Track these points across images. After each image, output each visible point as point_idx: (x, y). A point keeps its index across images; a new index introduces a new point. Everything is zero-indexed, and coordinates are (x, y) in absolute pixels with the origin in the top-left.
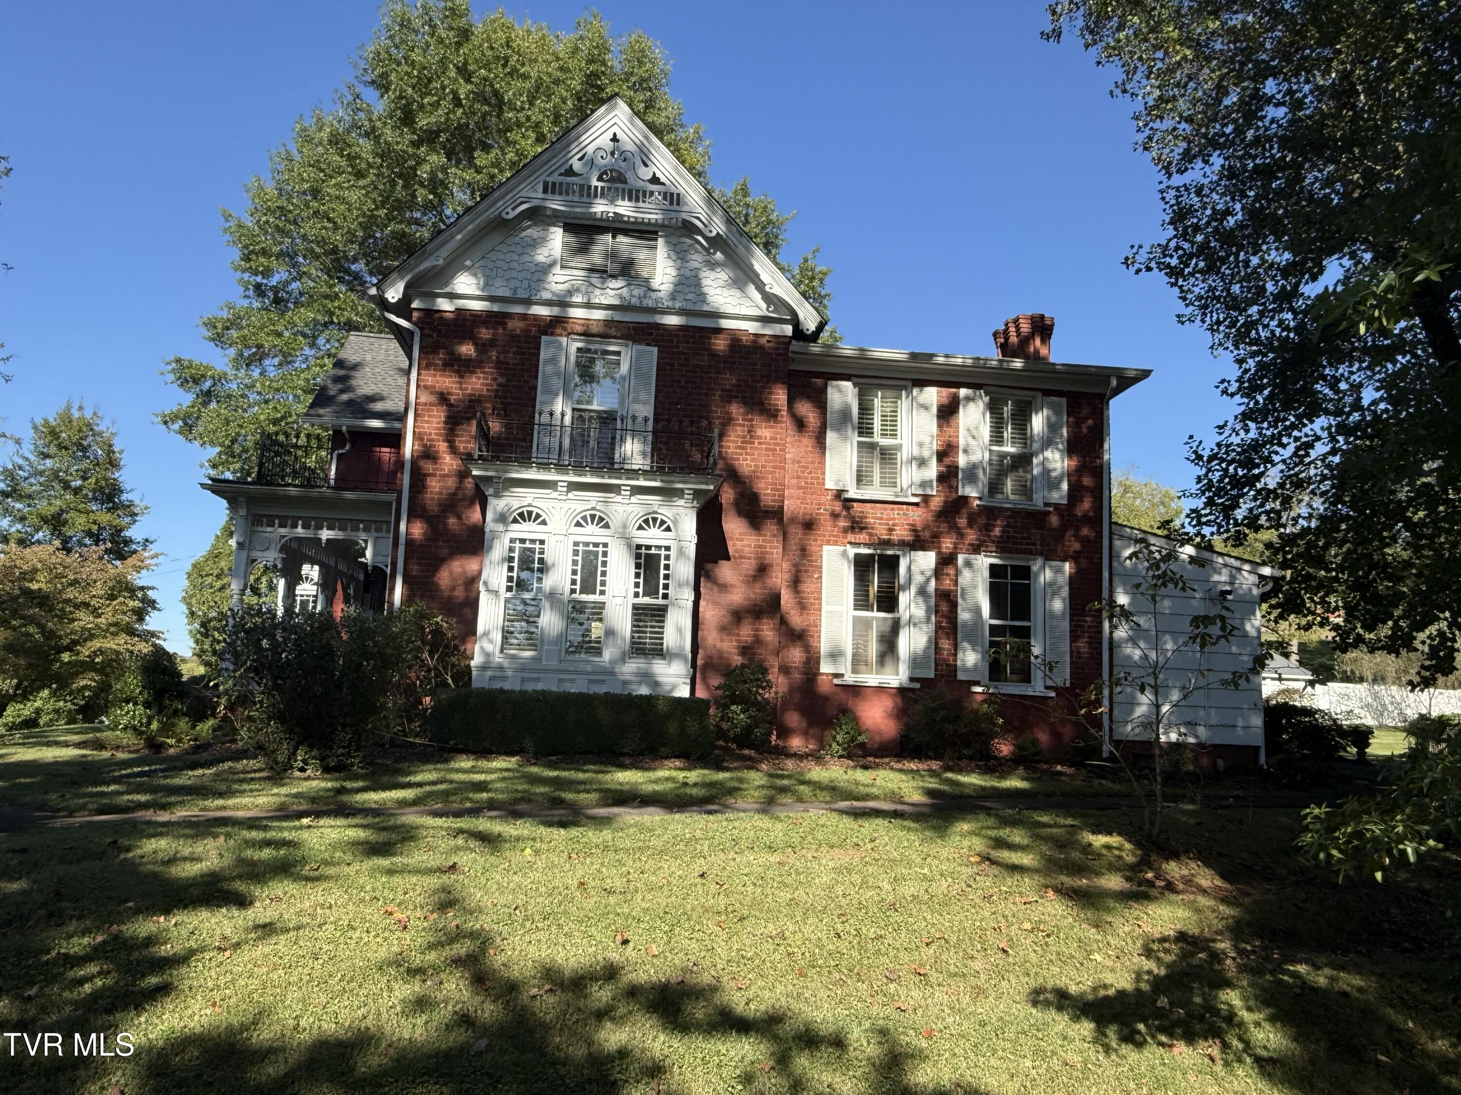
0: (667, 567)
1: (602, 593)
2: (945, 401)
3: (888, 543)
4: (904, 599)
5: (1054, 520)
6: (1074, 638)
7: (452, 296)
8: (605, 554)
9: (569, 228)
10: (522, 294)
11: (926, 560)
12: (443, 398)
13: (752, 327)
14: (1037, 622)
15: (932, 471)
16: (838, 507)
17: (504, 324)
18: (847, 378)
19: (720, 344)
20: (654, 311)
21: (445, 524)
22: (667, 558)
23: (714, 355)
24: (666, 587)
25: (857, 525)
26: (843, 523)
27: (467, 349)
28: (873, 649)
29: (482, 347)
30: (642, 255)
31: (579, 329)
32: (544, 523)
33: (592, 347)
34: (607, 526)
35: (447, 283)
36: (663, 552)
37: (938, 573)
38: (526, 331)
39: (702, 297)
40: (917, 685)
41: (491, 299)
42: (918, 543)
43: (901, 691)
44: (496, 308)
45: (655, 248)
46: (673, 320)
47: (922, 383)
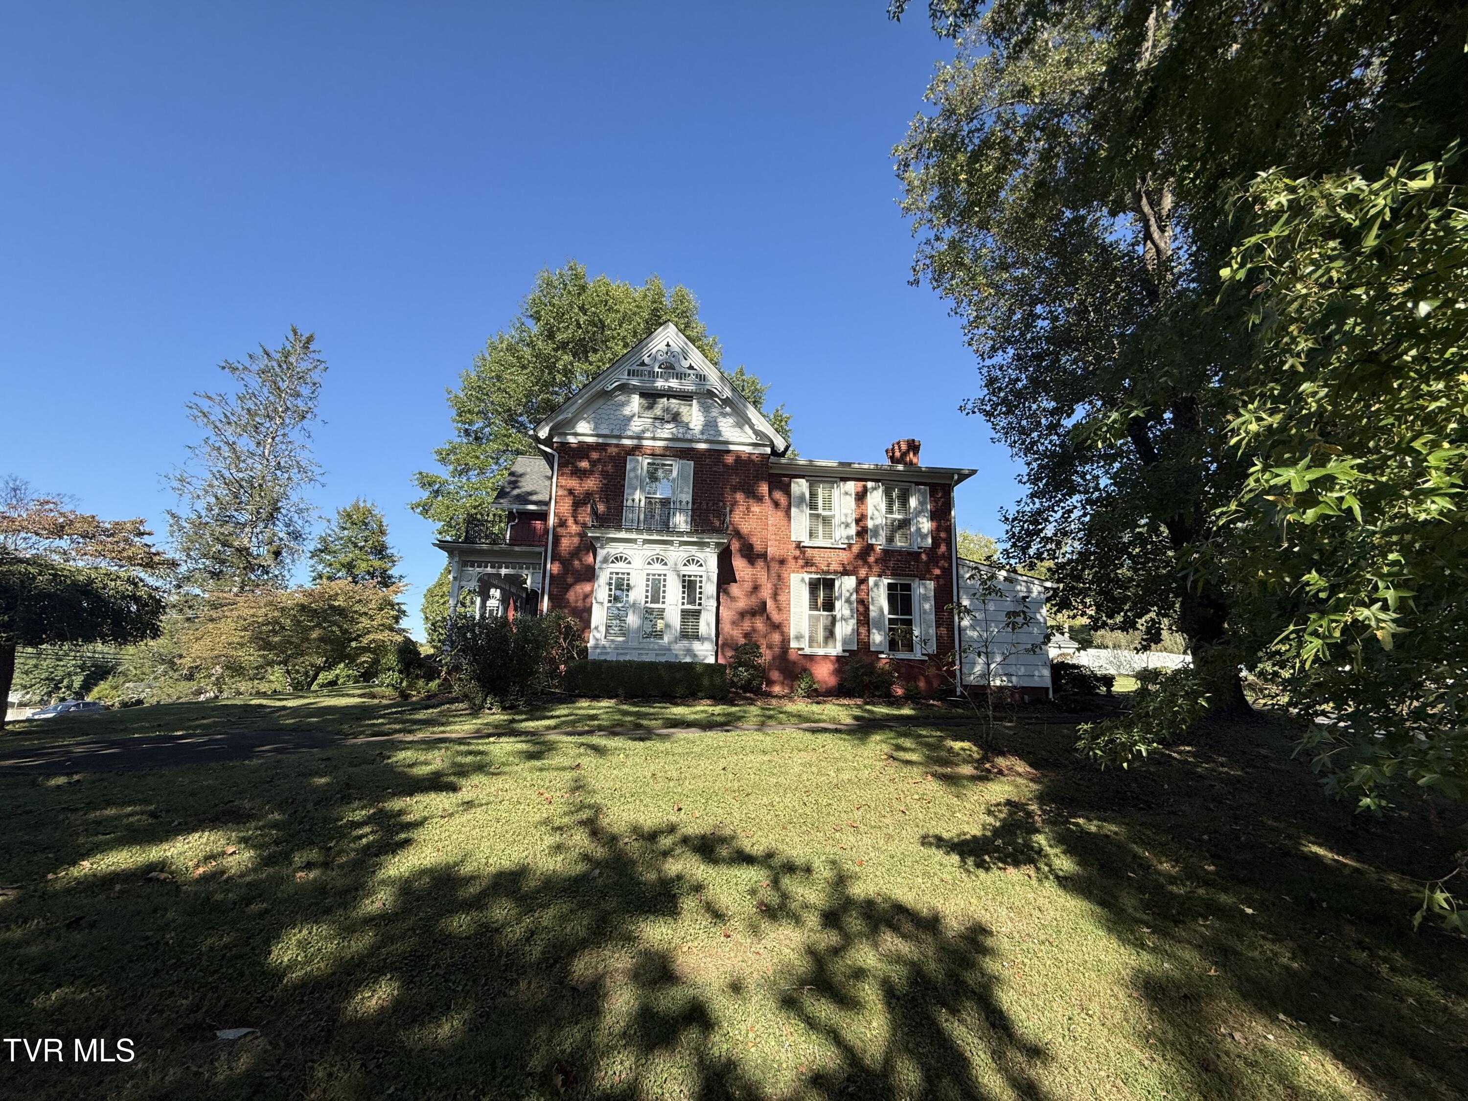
0: (701, 587)
1: (663, 603)
2: (860, 489)
3: (828, 572)
4: (838, 604)
5: (924, 557)
6: (938, 627)
7: (576, 434)
8: (665, 580)
9: (643, 395)
10: (616, 433)
11: (849, 582)
12: (571, 492)
13: (748, 449)
14: (916, 616)
15: (853, 530)
16: (797, 553)
17: (606, 450)
18: (803, 477)
19: (730, 459)
20: (691, 441)
21: (572, 565)
22: (701, 582)
23: (726, 466)
24: (700, 599)
25: (808, 563)
26: (801, 562)
27: (584, 464)
28: (821, 635)
29: (593, 463)
30: (684, 410)
31: (649, 452)
32: (629, 563)
33: (657, 462)
34: (666, 564)
35: (573, 428)
36: (698, 579)
37: (857, 590)
38: (618, 454)
39: (719, 433)
40: (847, 654)
41: (598, 436)
42: (845, 573)
43: (839, 658)
44: (600, 440)
45: (691, 405)
46: (703, 446)
47: (845, 479)
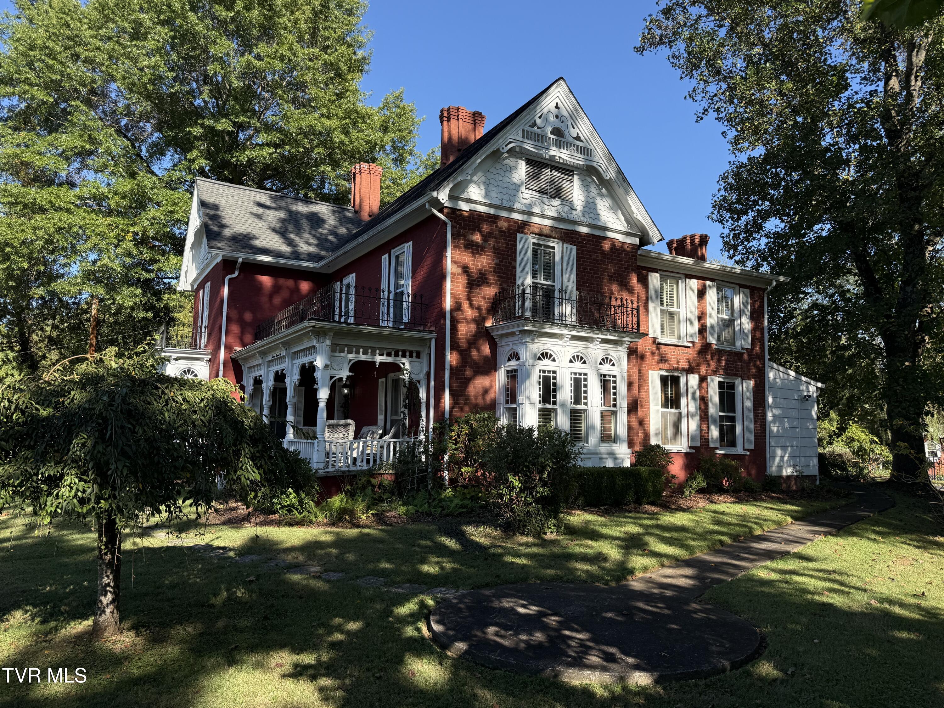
0: (614, 388)
1: (586, 404)
2: (700, 288)
3: (676, 369)
4: (683, 401)
5: (746, 356)
6: (755, 422)
7: (469, 201)
8: (585, 380)
9: (529, 162)
10: (506, 204)
11: (694, 379)
12: (465, 269)
13: (621, 238)
14: (738, 414)
15: (695, 328)
16: (654, 348)
17: (496, 223)
18: (656, 271)
19: (606, 246)
20: (575, 223)
21: (470, 356)
22: (615, 382)
23: (603, 253)
24: (615, 400)
25: (663, 359)
26: (657, 358)
27: (477, 237)
28: (670, 431)
29: (486, 237)
30: (566, 185)
31: (536, 230)
32: (554, 360)
33: (541, 242)
34: (584, 362)
35: (463, 191)
36: (612, 379)
37: (700, 387)
38: (509, 229)
39: (597, 216)
40: (693, 451)
41: (490, 206)
42: (690, 371)
43: (686, 454)
44: (492, 211)
45: (572, 181)
46: (584, 230)
47: (691, 277)
